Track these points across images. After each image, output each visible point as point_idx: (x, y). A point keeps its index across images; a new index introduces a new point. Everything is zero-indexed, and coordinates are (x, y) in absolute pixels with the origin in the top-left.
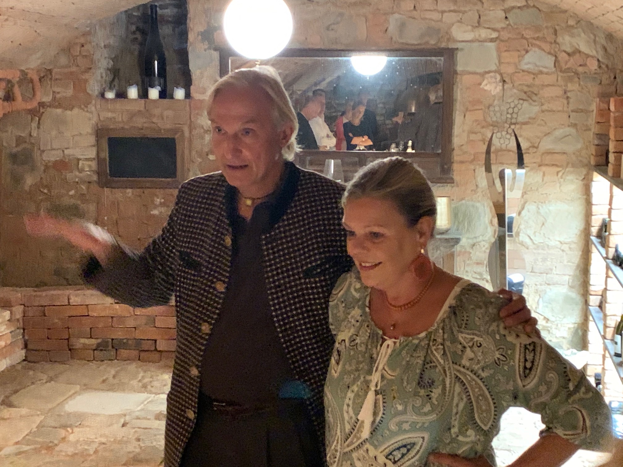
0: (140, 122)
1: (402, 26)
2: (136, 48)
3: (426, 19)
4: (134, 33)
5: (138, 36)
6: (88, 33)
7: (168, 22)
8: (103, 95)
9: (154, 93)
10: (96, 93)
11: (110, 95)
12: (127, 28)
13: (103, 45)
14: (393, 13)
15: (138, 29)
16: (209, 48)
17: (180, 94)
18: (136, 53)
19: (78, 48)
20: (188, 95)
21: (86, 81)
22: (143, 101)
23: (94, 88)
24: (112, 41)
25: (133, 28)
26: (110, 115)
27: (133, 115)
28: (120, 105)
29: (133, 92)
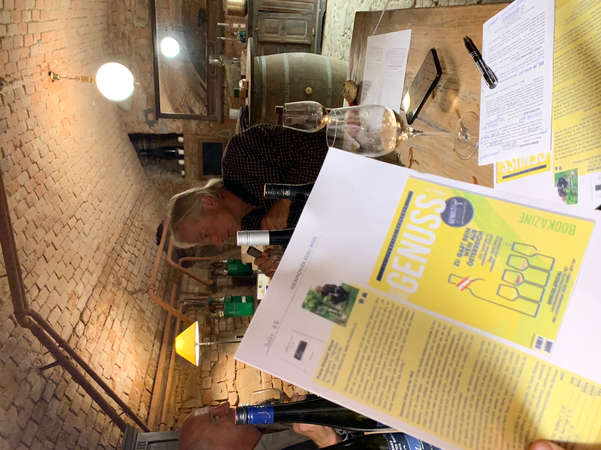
0: (195, 160)
1: (140, 19)
2: (163, 161)
3: (135, 4)
4: (156, 162)
5: (157, 159)
6: (153, 181)
7: (150, 145)
8: (184, 177)
9: (181, 152)
10: (182, 179)
11: (183, 173)
12: (154, 165)
13: (159, 176)
14: (133, 24)
15: (154, 159)
16: (157, 123)
17: (181, 139)
18: (165, 161)
19: (161, 186)
20: (181, 135)
21: (176, 184)
22: (185, 157)
23: (180, 180)
24: (159, 171)
25: (154, 162)
26: (192, 174)
27: (192, 163)
28: (188, 169)
29: (181, 162)
